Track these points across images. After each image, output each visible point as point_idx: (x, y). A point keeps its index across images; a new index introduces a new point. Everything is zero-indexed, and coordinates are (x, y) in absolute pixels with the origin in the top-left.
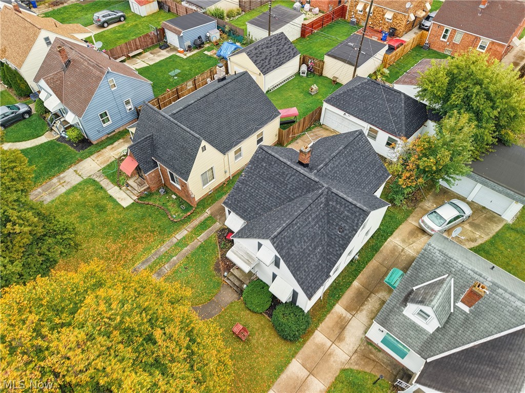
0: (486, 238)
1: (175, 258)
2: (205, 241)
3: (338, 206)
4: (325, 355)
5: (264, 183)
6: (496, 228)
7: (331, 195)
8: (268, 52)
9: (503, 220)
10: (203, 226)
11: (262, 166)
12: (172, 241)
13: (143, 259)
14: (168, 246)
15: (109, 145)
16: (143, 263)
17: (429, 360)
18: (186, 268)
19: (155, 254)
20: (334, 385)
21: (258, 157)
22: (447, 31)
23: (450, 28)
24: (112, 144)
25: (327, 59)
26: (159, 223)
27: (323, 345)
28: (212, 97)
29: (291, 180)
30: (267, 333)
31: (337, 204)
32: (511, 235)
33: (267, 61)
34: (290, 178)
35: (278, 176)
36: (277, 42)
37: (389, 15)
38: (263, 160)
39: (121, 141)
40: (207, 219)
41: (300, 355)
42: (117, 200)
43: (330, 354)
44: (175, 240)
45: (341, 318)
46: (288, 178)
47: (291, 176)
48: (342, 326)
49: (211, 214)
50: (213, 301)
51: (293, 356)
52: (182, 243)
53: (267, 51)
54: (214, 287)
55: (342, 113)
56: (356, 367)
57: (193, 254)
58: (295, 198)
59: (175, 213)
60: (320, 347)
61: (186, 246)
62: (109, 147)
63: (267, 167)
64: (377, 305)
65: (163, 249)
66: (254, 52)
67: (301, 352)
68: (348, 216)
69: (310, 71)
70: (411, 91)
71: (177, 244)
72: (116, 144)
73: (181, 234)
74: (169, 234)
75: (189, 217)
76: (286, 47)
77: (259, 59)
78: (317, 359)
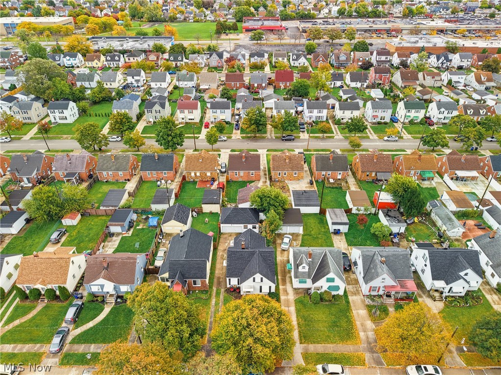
0: (300, 242)
1: (220, 309)
2: (224, 297)
3: (265, 254)
4: (288, 301)
6: (301, 237)
7: (261, 253)
9: (300, 234)
10: (218, 294)
11: (233, 256)
16: (211, 318)
17: (312, 278)
19: (211, 313)
20: (296, 305)
22: (236, 173)
23: (237, 172)
25: (203, 206)
28: (190, 244)
29: (245, 255)
32: (306, 237)
33: (183, 219)
35: (240, 257)
36: (179, 208)
37: (209, 174)
38: (232, 254)
40: (217, 291)
41: (282, 305)
43: (289, 299)
44: (213, 305)
45: (283, 289)
48: (285, 291)
49: (217, 288)
52: (217, 304)
53: (179, 214)
55: (230, 225)
56: (297, 297)
57: (224, 304)
58: (250, 260)
59: (204, 296)
60: (285, 300)
61: (220, 303)
63: (235, 256)
64: (289, 279)
65: (213, 309)
66: (176, 217)
68: (269, 255)
69: (198, 213)
70: (246, 205)
71: (215, 305)
73: (213, 301)
74: (209, 304)
75: (210, 294)
76: (184, 209)
77: (180, 219)
78: (287, 303)
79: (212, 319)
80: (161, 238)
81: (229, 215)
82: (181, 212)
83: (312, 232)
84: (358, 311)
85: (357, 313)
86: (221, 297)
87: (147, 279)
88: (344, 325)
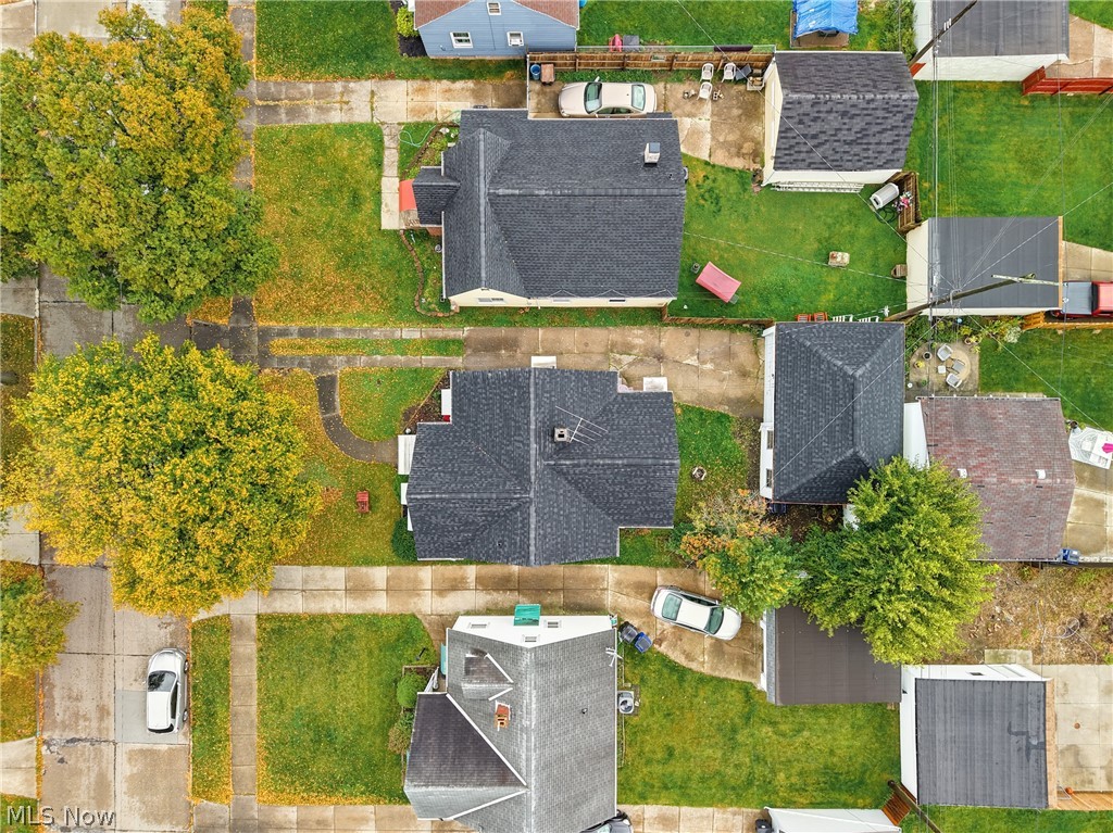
0: (706, 670)
1: (379, 357)
2: (427, 369)
3: (520, 525)
4: (414, 590)
5: (498, 411)
6: (734, 674)
8: (836, 125)
9: (757, 677)
10: (443, 346)
11: (513, 392)
12: (393, 333)
13: (348, 326)
14: (385, 335)
15: (448, 78)
16: (345, 330)
17: (448, 696)
18: (379, 382)
19: (365, 331)
20: (395, 617)
21: (519, 377)
24: (454, 79)
26: (400, 293)
27: (421, 582)
29: (517, 444)
30: (388, 523)
31: (521, 522)
32: (735, 696)
33: (810, 144)
34: (519, 441)
35: (513, 423)
36: (880, 113)
38: (519, 387)
39: (470, 84)
40: (454, 341)
41: (393, 568)
42: (383, 206)
43: (418, 595)
44: (398, 334)
45: (463, 579)
46: (517, 438)
47: (521, 442)
48: (456, 586)
49: (466, 339)
50: (373, 444)
51: (388, 565)
52: (401, 346)
54: (386, 432)
56: (427, 625)
57: (401, 372)
58: (502, 465)
59: (429, 296)
60: (417, 581)
61: (402, 355)
62: (445, 83)
63: (515, 400)
65: (378, 334)
66: (803, 108)
67: (398, 567)
68: (516, 543)
69: (892, 208)
71: (395, 342)
72: (459, 85)
73: (411, 333)
74: (401, 319)
75: (438, 319)
76: (888, 137)
77: (798, 130)
78: (404, 586)
79: (341, 336)
80: (728, 75)
81: (821, 361)
82: (858, 124)
83: (767, 730)
84: (372, 824)
85: (364, 820)
86: (429, 360)
87: (509, 73)
88: (322, 765)
